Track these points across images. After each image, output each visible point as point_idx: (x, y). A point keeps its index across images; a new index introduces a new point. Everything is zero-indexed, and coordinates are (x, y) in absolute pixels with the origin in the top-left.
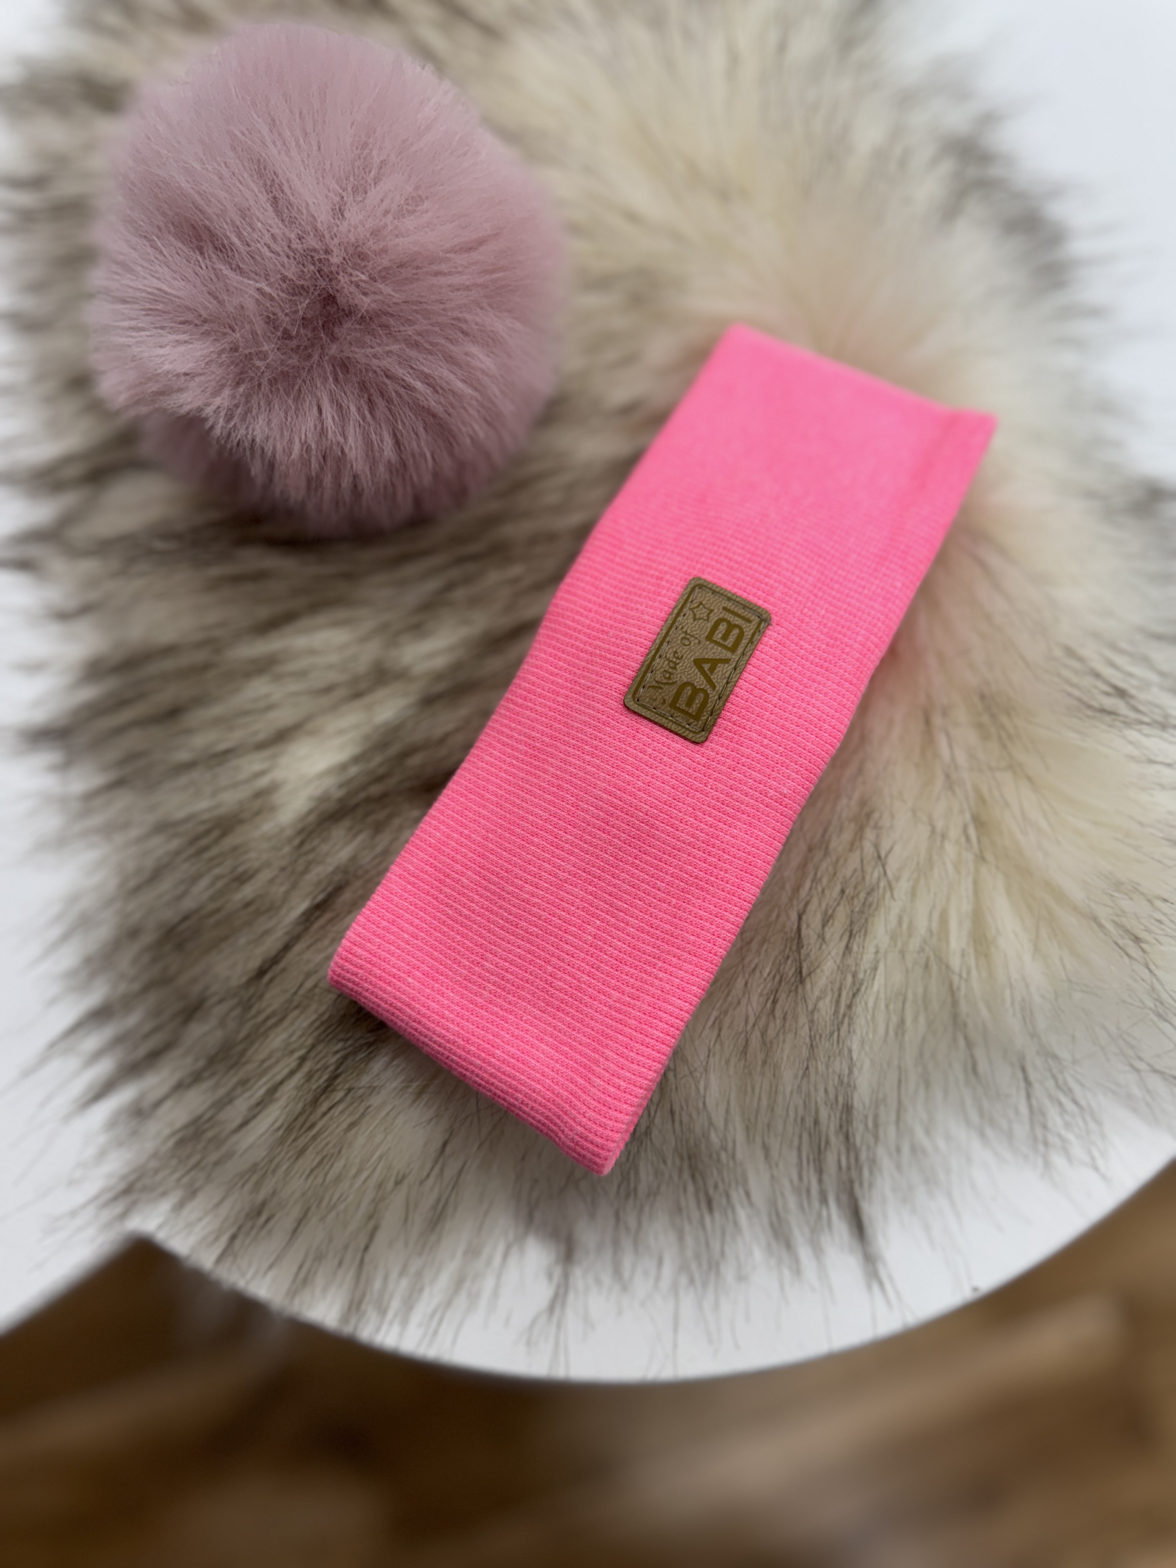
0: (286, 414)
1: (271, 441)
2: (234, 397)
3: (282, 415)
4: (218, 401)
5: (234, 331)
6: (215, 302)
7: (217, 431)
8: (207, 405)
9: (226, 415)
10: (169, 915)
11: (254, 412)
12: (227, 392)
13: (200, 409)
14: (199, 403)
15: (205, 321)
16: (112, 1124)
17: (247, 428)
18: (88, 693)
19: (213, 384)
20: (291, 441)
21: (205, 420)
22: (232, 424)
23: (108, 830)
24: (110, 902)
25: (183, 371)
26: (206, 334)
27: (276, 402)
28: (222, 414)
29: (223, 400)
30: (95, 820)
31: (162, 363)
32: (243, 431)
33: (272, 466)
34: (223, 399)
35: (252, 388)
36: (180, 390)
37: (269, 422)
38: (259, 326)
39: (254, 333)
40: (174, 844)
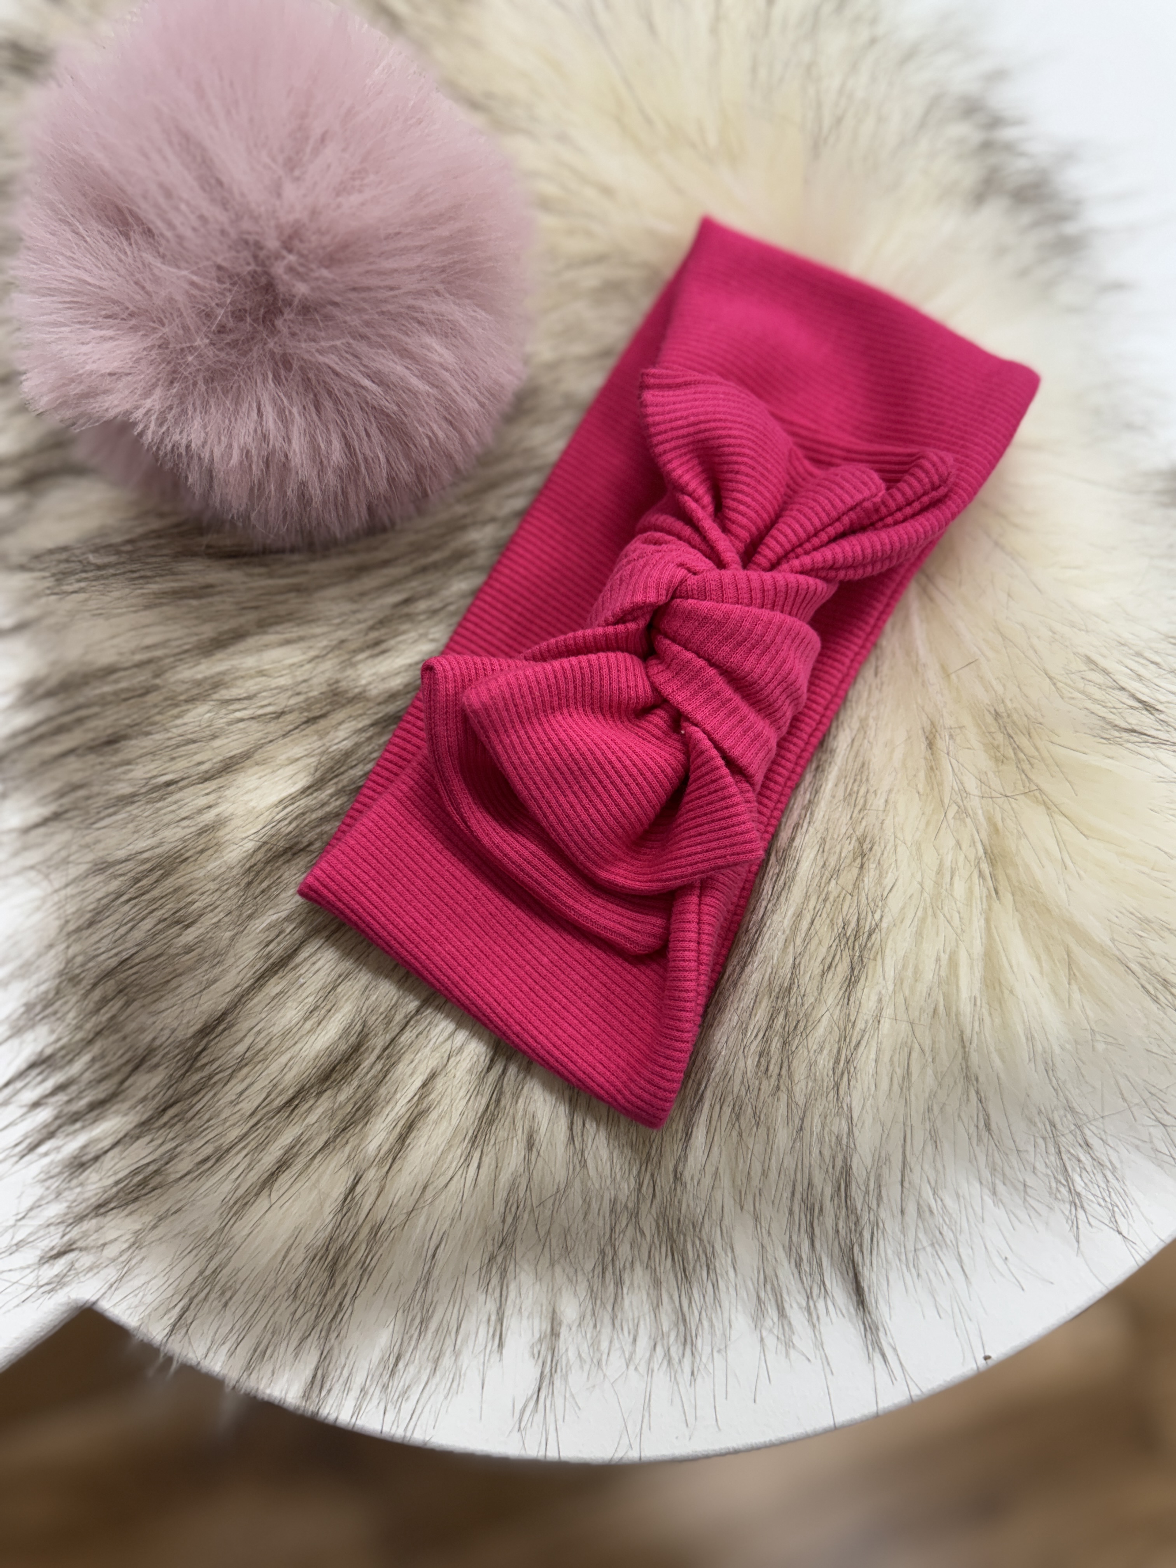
0: (224, 416)
3: (219, 416)
7: (149, 436)
8: (137, 408)
9: (158, 418)
11: (189, 414)
13: (127, 413)
14: (128, 406)
15: (132, 315)
17: (181, 432)
19: (143, 384)
21: (134, 424)
22: (165, 429)
24: (51, 945)
25: (108, 371)
26: (134, 329)
28: (153, 418)
32: (176, 436)
34: (154, 400)
36: (107, 392)
38: (191, 320)
39: (185, 328)
40: (114, 885)
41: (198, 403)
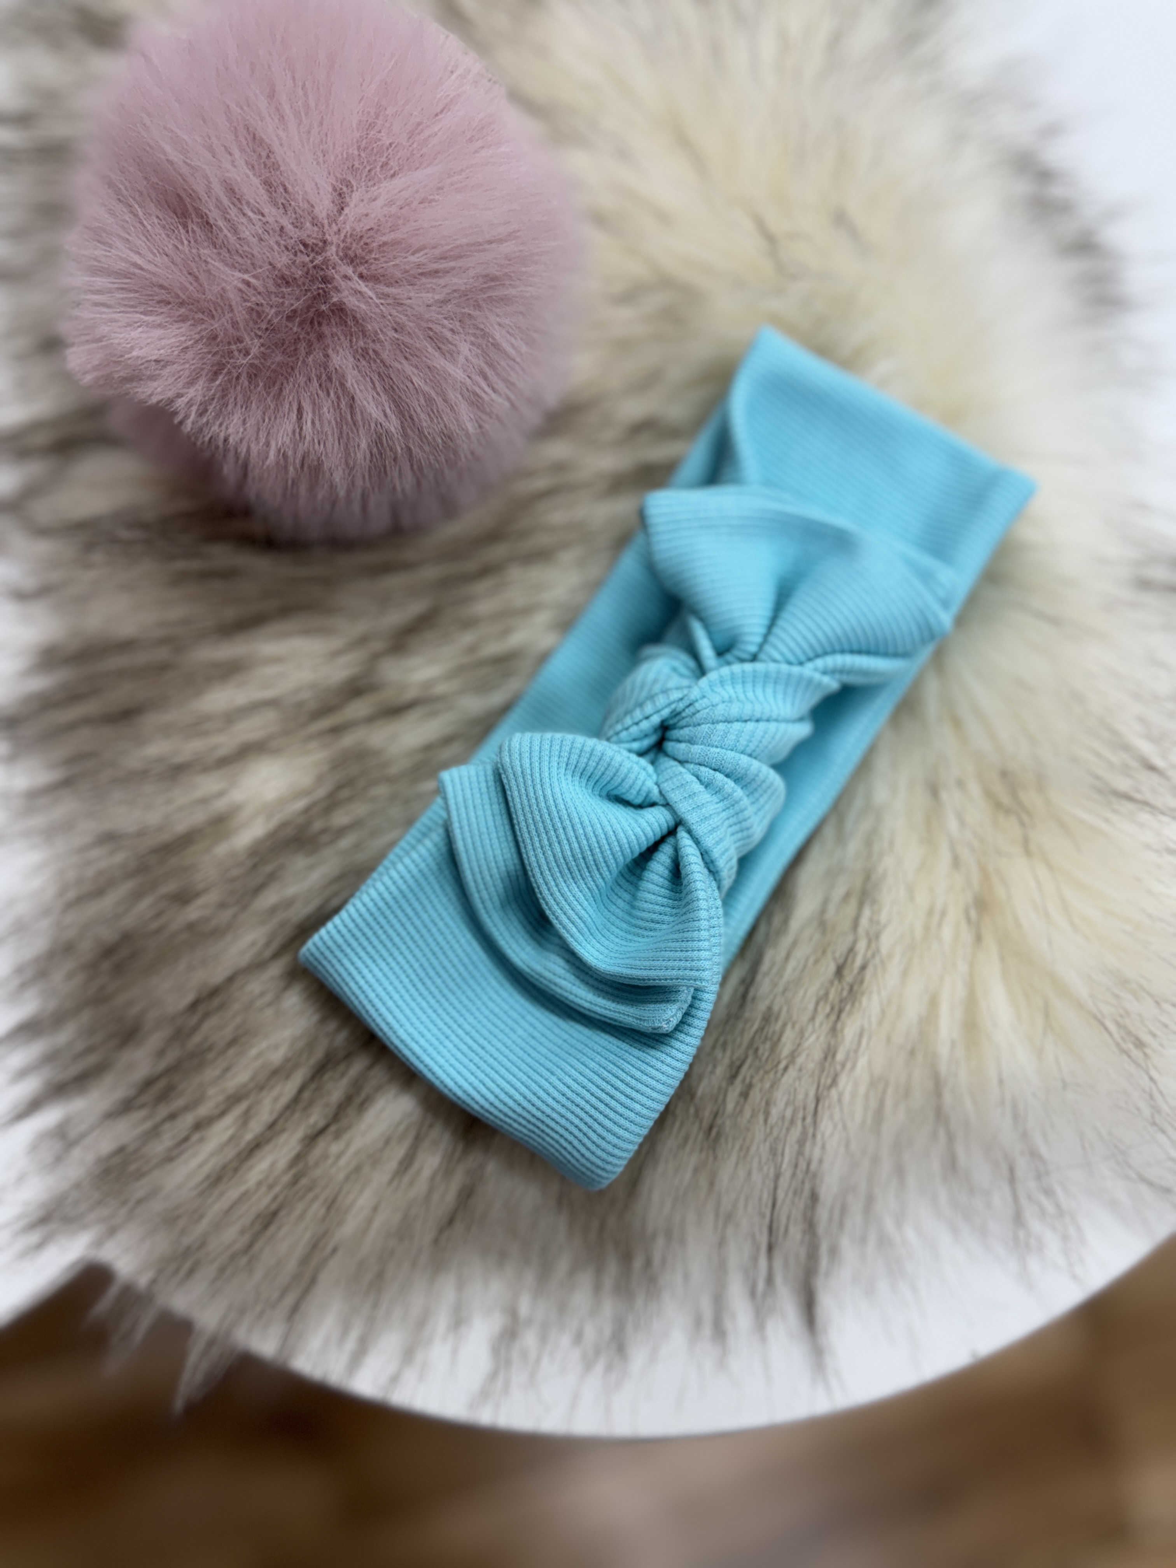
0: (264, 413)
1: (245, 443)
2: (209, 389)
3: (260, 413)
4: (191, 392)
5: (213, 317)
6: (195, 284)
7: (188, 427)
8: (179, 396)
9: (198, 410)
10: (108, 935)
11: (230, 407)
12: (201, 384)
13: (171, 401)
14: (170, 394)
15: (182, 304)
16: (34, 1148)
17: (221, 425)
18: (39, 683)
19: (187, 373)
20: (267, 444)
21: (175, 413)
22: (205, 420)
23: (50, 833)
24: (46, 912)
25: (154, 358)
26: (183, 319)
27: (254, 398)
28: (194, 408)
29: (196, 392)
30: (38, 821)
31: (132, 348)
32: (215, 428)
33: (245, 466)
34: (197, 390)
35: (230, 381)
36: (153, 378)
37: (244, 422)
38: (241, 315)
39: (235, 324)
40: (118, 858)
41: (240, 397)
